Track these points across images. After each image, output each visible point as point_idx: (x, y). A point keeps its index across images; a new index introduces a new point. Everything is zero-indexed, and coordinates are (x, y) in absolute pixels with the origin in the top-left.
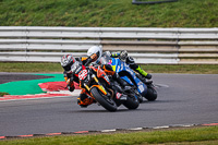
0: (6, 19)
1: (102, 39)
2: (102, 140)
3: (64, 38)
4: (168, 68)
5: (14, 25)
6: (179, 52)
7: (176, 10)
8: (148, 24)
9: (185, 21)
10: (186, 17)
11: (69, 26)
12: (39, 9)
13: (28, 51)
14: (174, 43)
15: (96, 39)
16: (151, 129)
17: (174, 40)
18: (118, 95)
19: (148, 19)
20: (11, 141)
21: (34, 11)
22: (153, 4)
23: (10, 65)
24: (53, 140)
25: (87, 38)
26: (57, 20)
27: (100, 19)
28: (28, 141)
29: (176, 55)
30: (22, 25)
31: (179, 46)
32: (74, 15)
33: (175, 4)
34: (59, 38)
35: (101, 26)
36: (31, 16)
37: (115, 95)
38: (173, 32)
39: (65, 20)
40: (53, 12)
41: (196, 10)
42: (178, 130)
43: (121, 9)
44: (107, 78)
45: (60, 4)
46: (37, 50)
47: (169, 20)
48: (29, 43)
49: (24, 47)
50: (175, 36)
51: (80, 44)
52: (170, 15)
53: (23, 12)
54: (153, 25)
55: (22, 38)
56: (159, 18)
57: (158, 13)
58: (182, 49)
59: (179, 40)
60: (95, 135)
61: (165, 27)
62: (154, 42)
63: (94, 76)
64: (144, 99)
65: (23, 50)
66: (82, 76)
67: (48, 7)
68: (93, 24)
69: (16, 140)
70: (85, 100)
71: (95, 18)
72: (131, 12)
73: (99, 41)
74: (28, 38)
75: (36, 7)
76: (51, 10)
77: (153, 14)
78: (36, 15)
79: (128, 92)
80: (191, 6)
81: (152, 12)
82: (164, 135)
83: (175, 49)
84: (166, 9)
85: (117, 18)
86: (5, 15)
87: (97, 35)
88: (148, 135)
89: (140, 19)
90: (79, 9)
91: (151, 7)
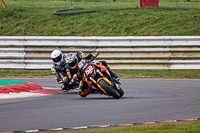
1: (25, 47)
7: (94, 20)
8: (68, 32)
9: (102, 30)
10: (103, 26)
14: (93, 50)
15: (20, 47)
16: (71, 129)
17: (92, 47)
19: (68, 29)
22: (73, 14)
25: (12, 46)
27: (24, 29)
33: (93, 14)
38: (91, 40)
41: (112, 20)
42: (95, 130)
43: (43, 19)
47: (88, 30)
50: (93, 44)
51: (5, 52)
52: (88, 24)
54: (73, 34)
56: (78, 27)
57: (78, 23)
59: (97, 47)
61: (84, 36)
62: (74, 49)
63: (98, 71)
68: (18, 33)
71: (19, 27)
72: (53, 22)
73: (23, 49)
77: (72, 24)
80: (108, 16)
81: (72, 22)
84: (84, 19)
85: (39, 28)
87: (21, 43)
89: (61, 29)
90: (5, 19)
91: (71, 17)
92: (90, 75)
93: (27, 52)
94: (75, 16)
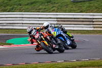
0: (13, 9)
1: (57, 18)
2: (58, 66)
3: (39, 18)
4: (88, 32)
5: (16, 12)
6: (93, 25)
7: (92, 5)
9: (96, 10)
10: (96, 8)
11: (42, 12)
12: (28, 4)
13: (23, 24)
14: (91, 20)
15: (54, 18)
16: (80, 61)
17: (91, 19)
18: (54, 46)
19: (79, 9)
20: (15, 66)
21: (25, 5)
22: (81, 2)
23: (14, 31)
24: (34, 66)
26: (36, 9)
27: (56, 9)
28: (23, 66)
29: (92, 26)
30: (20, 12)
31: (93, 22)
32: (44, 7)
33: (92, 2)
34: (37, 18)
35: (57, 12)
36: (24, 8)
37: (52, 46)
38: (91, 15)
39: (40, 9)
40: (34, 6)
42: (93, 61)
43: (66, 4)
44: (48, 38)
45: (37, 2)
46: (27, 24)
47: (89, 10)
48: (23, 20)
49: (21, 22)
50: (91, 17)
52: (89, 7)
53: (20, 5)
54: (81, 12)
55: (20, 18)
56: (84, 8)
57: (84, 6)
58: (94, 23)
59: (93, 19)
60: (54, 63)
61: (87, 13)
62: (82, 20)
63: (42, 37)
64: (70, 47)
65: (20, 24)
66: (36, 37)
67: (32, 3)
68: (53, 11)
69: (17, 66)
70: (38, 48)
71: (54, 8)
72: (71, 6)
74: (23, 18)
75: (26, 3)
76: (33, 5)
77: (81, 7)
78: (27, 7)
79: (59, 44)
80: (99, 3)
81: (80, 5)
82: (86, 64)
83: (91, 23)
84: (87, 4)
85: (64, 9)
86: (12, 7)
87: (55, 16)
88: (79, 63)
89: (75, 9)
90: (46, 4)
91: (80, 3)
92: (37, 39)
93: (58, 21)
94: (82, 3)
